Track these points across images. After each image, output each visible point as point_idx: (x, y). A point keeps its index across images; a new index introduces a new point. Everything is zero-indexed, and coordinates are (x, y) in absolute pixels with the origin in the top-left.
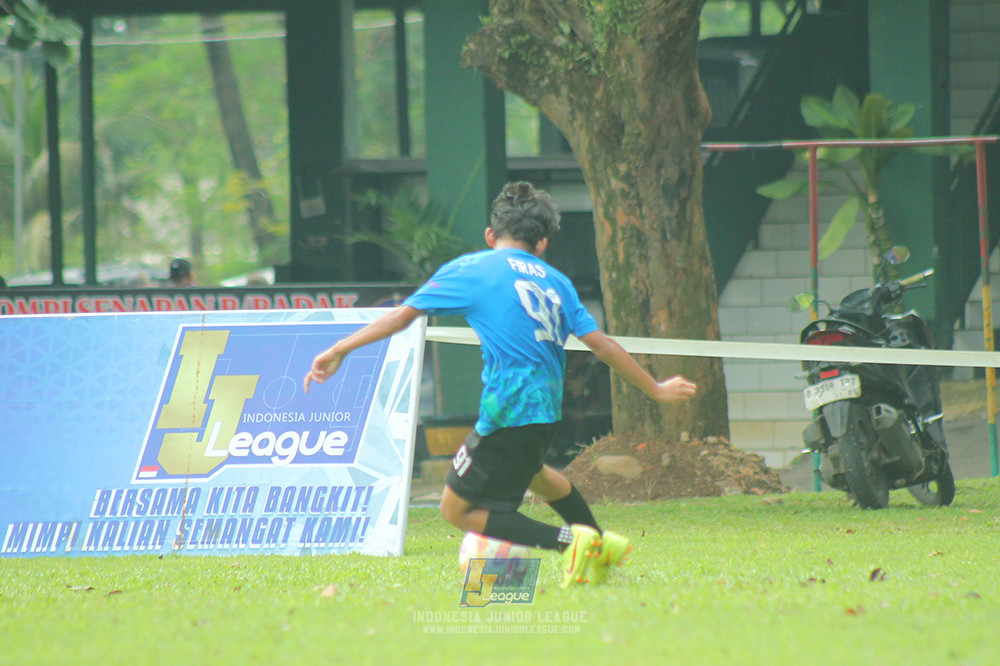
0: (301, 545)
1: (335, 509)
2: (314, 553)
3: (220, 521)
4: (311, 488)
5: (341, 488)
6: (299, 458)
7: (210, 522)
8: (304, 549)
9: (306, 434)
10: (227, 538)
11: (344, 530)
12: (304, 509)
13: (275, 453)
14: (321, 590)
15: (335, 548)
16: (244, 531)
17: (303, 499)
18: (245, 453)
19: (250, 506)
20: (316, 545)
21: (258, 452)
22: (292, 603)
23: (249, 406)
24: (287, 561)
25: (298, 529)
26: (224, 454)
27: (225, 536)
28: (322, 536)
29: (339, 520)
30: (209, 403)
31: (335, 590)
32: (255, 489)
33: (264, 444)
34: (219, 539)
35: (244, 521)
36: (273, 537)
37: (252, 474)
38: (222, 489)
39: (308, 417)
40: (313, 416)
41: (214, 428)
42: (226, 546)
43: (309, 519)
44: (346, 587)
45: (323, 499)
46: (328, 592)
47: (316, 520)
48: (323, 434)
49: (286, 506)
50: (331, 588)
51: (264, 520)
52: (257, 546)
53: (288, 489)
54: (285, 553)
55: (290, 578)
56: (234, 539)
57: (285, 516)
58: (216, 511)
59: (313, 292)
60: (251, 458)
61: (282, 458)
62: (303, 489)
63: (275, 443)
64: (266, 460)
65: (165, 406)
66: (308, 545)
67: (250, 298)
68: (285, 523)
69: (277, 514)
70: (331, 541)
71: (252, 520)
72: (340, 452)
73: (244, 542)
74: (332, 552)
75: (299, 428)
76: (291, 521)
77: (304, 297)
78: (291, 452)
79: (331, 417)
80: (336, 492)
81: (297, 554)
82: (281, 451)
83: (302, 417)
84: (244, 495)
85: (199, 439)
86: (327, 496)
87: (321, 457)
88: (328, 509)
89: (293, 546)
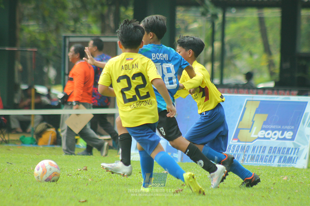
0: (278, 164)
1: (288, 154)
2: (281, 166)
3: (255, 156)
4: (281, 148)
5: (290, 148)
6: (278, 139)
7: (252, 156)
8: (279, 165)
9: (281, 132)
10: (257, 160)
11: (290, 160)
12: (279, 153)
13: (271, 137)
14: (283, 178)
15: (288, 165)
16: (262, 159)
17: (279, 151)
18: (263, 136)
19: (264, 152)
20: (282, 164)
21: (267, 136)
22: (274, 181)
23: (265, 123)
24: (274, 168)
25: (277, 159)
26: (256, 136)
27: (256, 160)
28: (284, 161)
29: (289, 157)
30: (253, 122)
31: (287, 178)
32: (265, 147)
33: (268, 134)
34: (254, 161)
35: (262, 156)
36: (270, 161)
37: (264, 143)
38: (256, 147)
39: (281, 127)
40: (283, 127)
41: (254, 129)
42: (256, 163)
43: (280, 157)
44: (290, 177)
45: (285, 151)
46: (285, 178)
47: (282, 157)
48: (285, 132)
49: (274, 152)
50: (286, 177)
51: (267, 156)
52: (265, 163)
53: (275, 147)
54: (273, 166)
55: (274, 173)
56: (259, 161)
57: (274, 155)
58: (254, 152)
59: (285, 90)
60: (264, 138)
61: (274, 138)
62: (279, 148)
63: (272, 134)
64: (269, 139)
65: (241, 122)
66: (280, 164)
67: (267, 91)
68: (273, 157)
69: (271, 154)
70: (287, 163)
71: (264, 156)
72: (290, 138)
73: (262, 161)
74: (287, 166)
75: (279, 130)
76: (275, 156)
77: (282, 92)
78: (276, 137)
79: (288, 127)
80: (289, 149)
81: (277, 166)
82: (273, 137)
83: (280, 127)
84: (262, 148)
85: (250, 131)
86: (286, 150)
87: (285, 139)
88: (286, 153)
89: (275, 164)
